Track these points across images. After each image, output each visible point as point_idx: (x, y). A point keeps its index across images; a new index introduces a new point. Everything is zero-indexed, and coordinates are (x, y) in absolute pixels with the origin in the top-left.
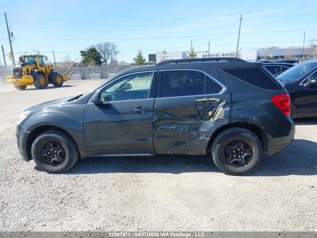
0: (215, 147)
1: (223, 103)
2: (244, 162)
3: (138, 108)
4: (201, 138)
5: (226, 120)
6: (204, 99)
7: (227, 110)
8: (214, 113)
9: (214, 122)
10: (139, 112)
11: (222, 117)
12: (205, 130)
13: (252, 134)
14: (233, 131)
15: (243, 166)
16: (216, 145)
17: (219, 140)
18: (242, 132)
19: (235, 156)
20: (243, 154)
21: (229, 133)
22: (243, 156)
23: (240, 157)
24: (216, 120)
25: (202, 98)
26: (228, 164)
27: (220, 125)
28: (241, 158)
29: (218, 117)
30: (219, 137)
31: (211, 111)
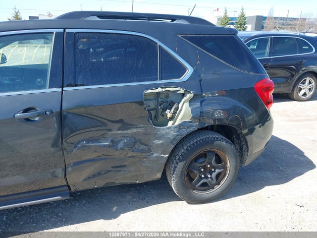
0: (176, 167)
1: (189, 96)
2: (215, 182)
3: (26, 111)
4: (155, 155)
5: (195, 124)
6: (159, 90)
7: (197, 108)
8: (174, 113)
9: (176, 127)
10: (27, 120)
11: (188, 120)
12: (161, 142)
13: (227, 142)
14: (202, 140)
15: (213, 188)
16: (177, 163)
17: (182, 155)
18: (215, 139)
19: (203, 176)
20: (214, 171)
21: (197, 142)
22: (214, 175)
23: (209, 176)
24: (180, 125)
25: (155, 88)
26: (194, 189)
27: (185, 132)
28: (211, 178)
29: (182, 119)
30: (182, 151)
31: (170, 109)
